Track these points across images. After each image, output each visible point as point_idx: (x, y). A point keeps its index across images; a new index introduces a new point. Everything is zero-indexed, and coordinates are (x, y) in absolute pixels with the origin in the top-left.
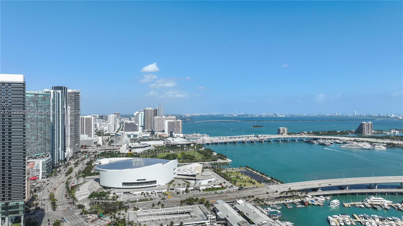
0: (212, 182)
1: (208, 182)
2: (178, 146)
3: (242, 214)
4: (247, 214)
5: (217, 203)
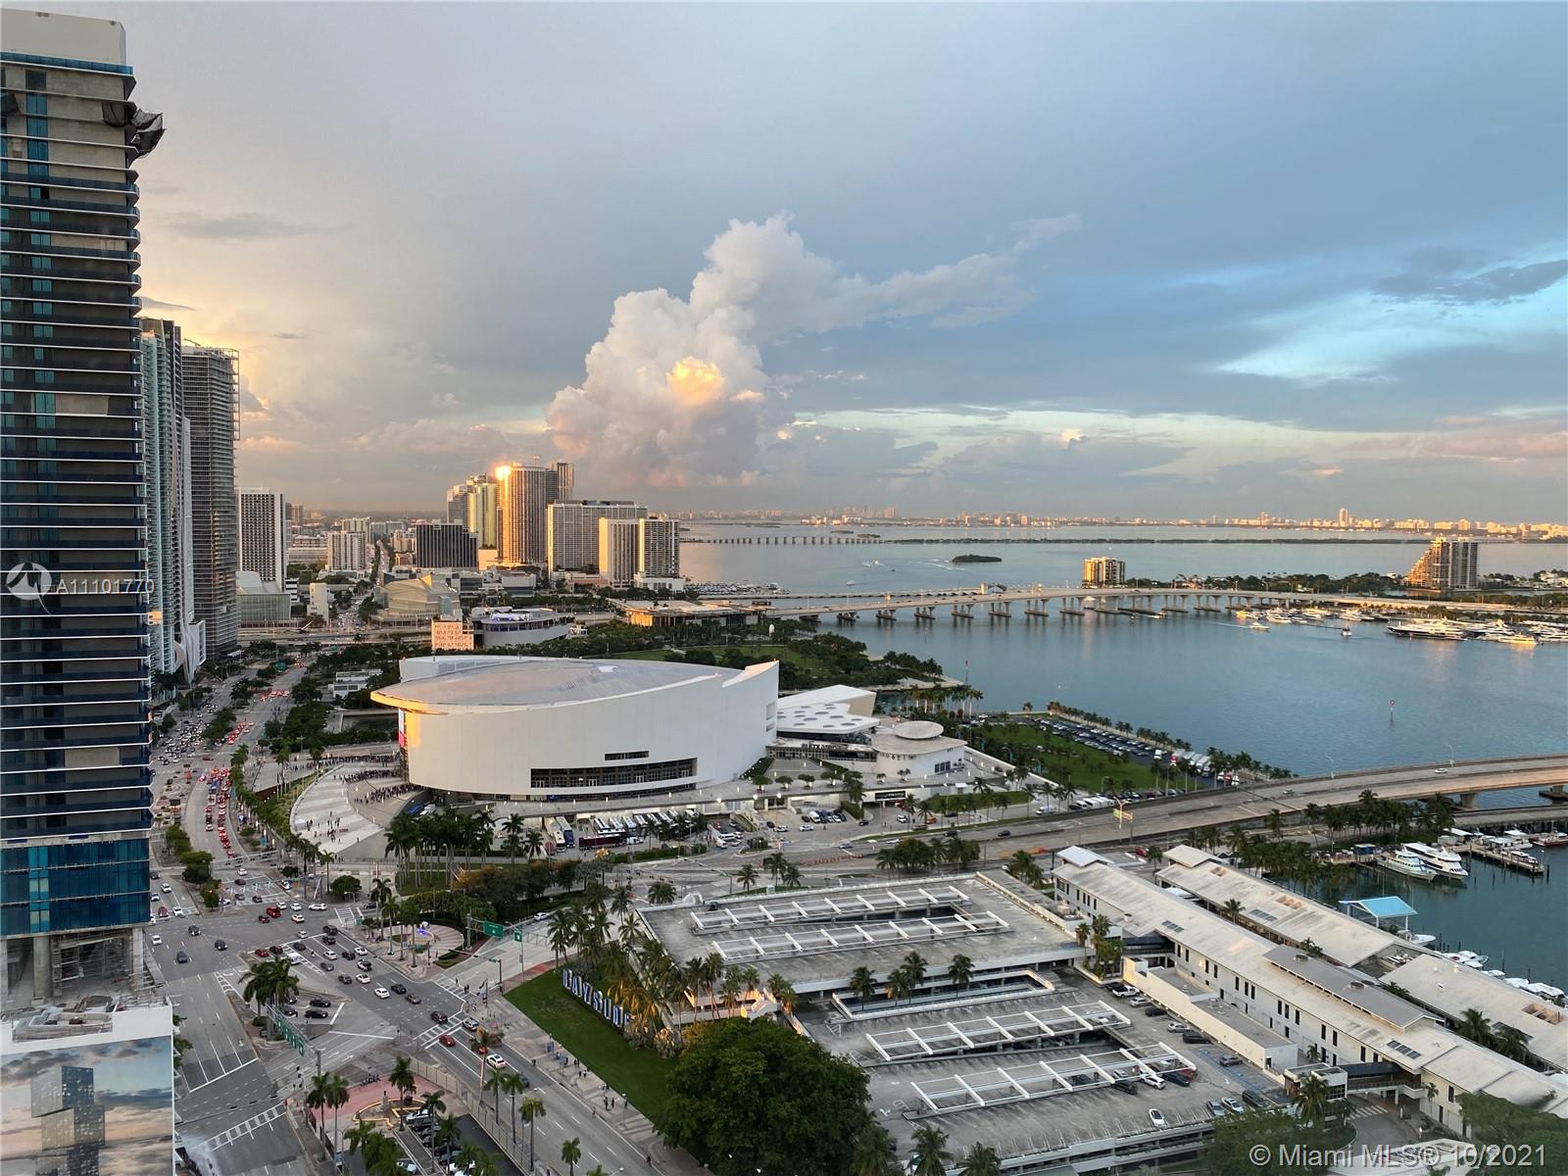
0: (952, 767)
1: (936, 770)
2: (694, 622)
3: (1230, 912)
4: (1256, 912)
5: (1071, 863)
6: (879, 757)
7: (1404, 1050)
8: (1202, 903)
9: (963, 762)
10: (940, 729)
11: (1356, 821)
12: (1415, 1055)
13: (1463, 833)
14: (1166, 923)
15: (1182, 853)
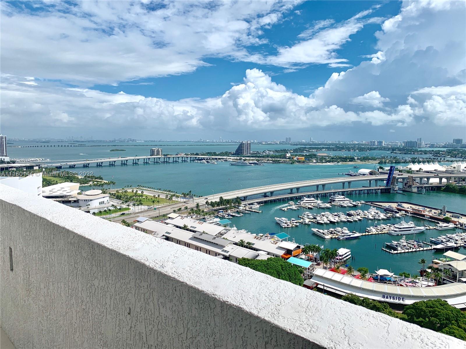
0: (105, 203)
1: (100, 204)
3: (185, 228)
4: (191, 227)
5: (140, 221)
6: (80, 201)
7: (225, 251)
8: (177, 227)
9: (109, 201)
10: (101, 192)
11: (218, 205)
12: (228, 252)
13: (244, 206)
14: (167, 233)
15: (172, 215)
